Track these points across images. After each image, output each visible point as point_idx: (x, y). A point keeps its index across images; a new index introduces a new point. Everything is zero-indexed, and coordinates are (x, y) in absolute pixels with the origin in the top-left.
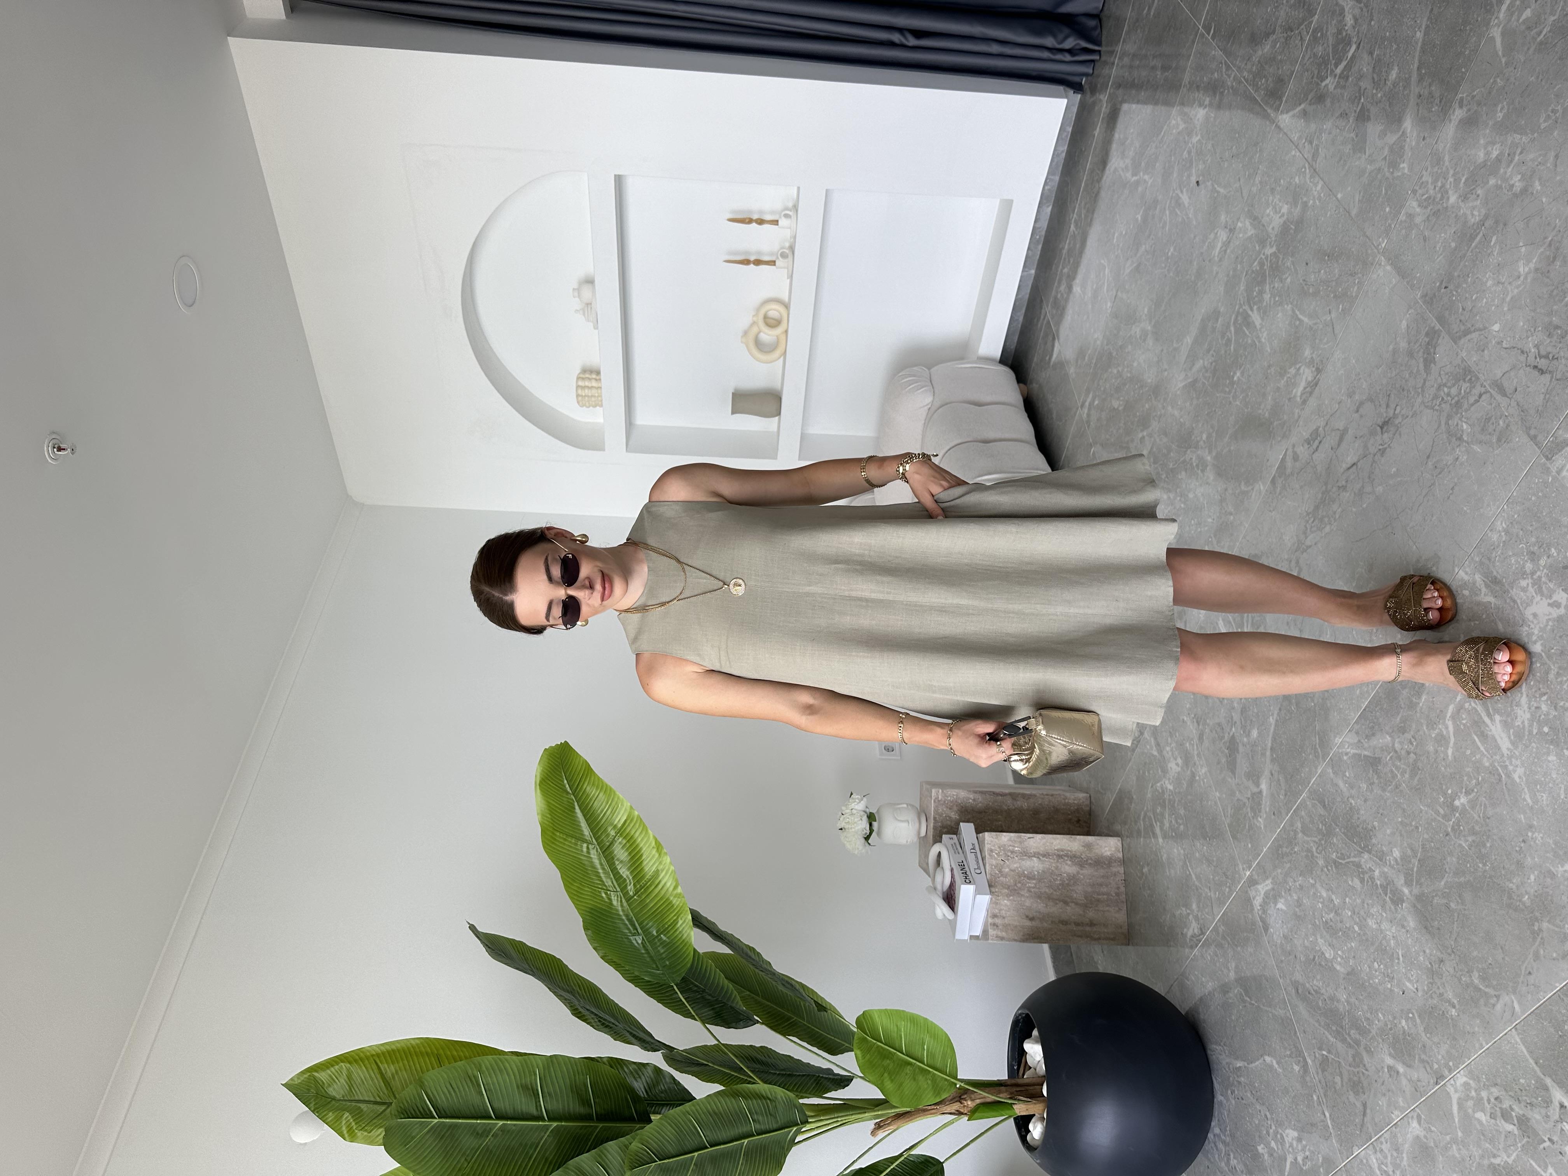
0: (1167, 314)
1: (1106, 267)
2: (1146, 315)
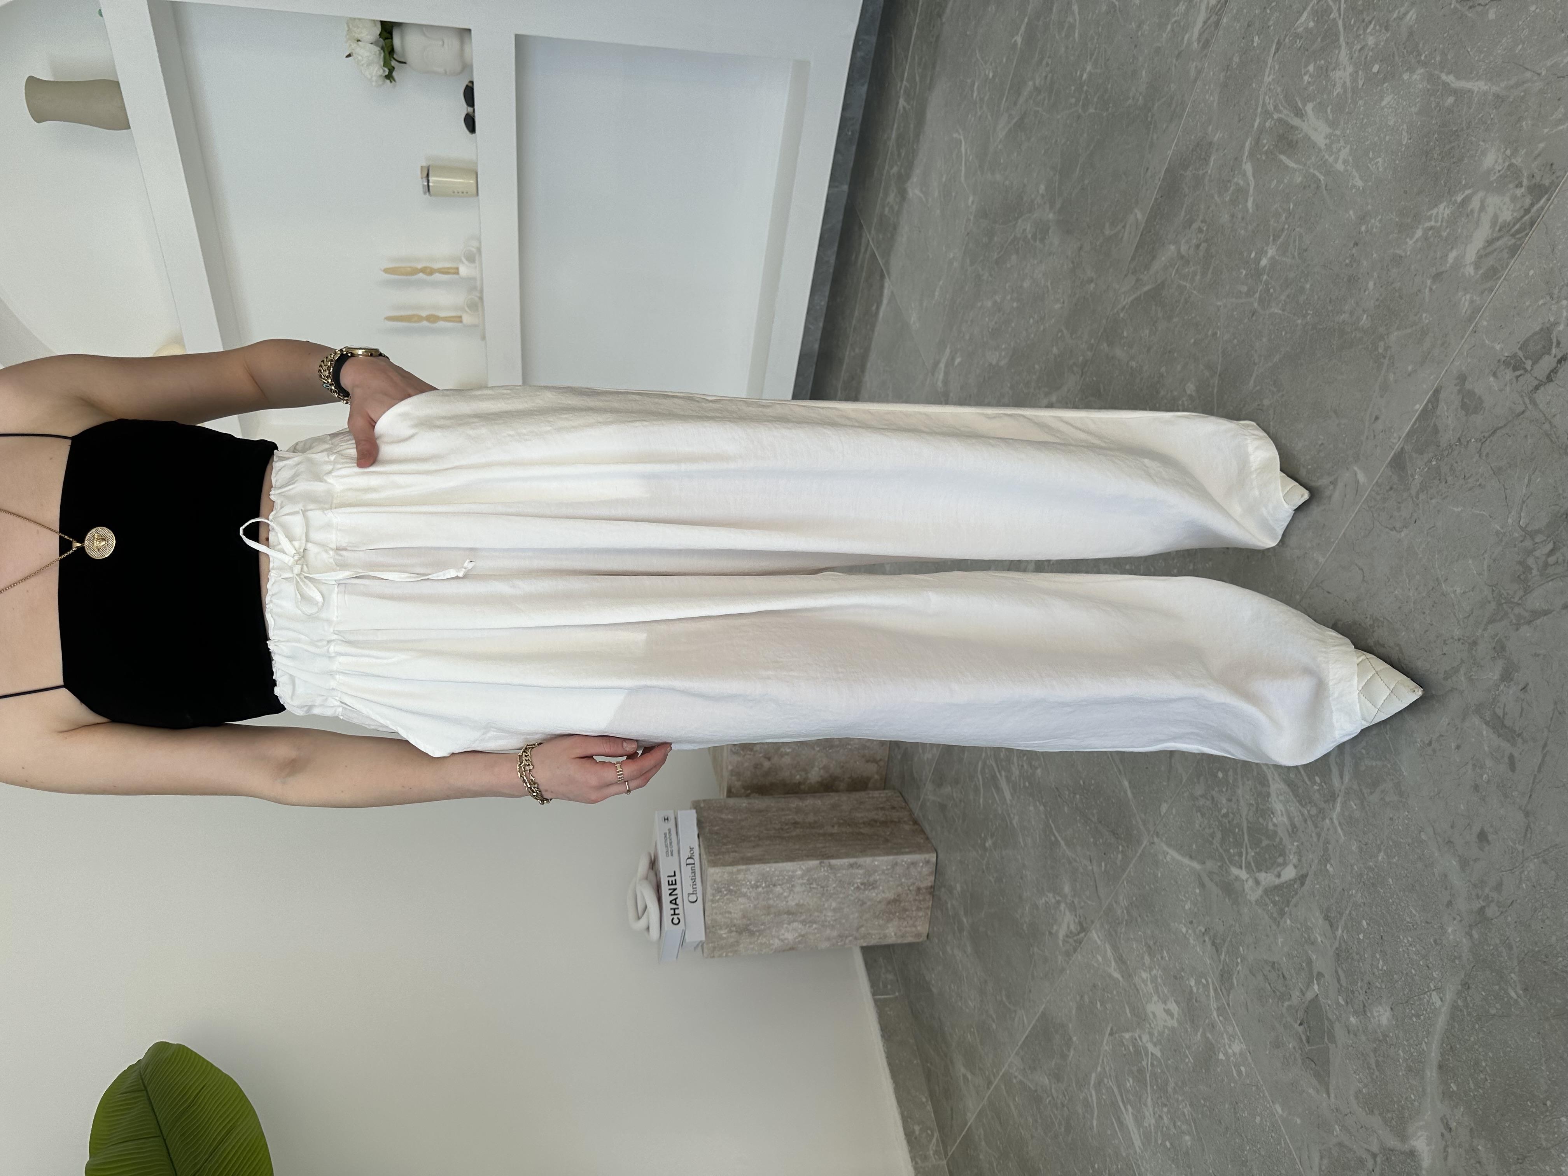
0: (1086, 182)
1: (961, 142)
2: (1043, 196)
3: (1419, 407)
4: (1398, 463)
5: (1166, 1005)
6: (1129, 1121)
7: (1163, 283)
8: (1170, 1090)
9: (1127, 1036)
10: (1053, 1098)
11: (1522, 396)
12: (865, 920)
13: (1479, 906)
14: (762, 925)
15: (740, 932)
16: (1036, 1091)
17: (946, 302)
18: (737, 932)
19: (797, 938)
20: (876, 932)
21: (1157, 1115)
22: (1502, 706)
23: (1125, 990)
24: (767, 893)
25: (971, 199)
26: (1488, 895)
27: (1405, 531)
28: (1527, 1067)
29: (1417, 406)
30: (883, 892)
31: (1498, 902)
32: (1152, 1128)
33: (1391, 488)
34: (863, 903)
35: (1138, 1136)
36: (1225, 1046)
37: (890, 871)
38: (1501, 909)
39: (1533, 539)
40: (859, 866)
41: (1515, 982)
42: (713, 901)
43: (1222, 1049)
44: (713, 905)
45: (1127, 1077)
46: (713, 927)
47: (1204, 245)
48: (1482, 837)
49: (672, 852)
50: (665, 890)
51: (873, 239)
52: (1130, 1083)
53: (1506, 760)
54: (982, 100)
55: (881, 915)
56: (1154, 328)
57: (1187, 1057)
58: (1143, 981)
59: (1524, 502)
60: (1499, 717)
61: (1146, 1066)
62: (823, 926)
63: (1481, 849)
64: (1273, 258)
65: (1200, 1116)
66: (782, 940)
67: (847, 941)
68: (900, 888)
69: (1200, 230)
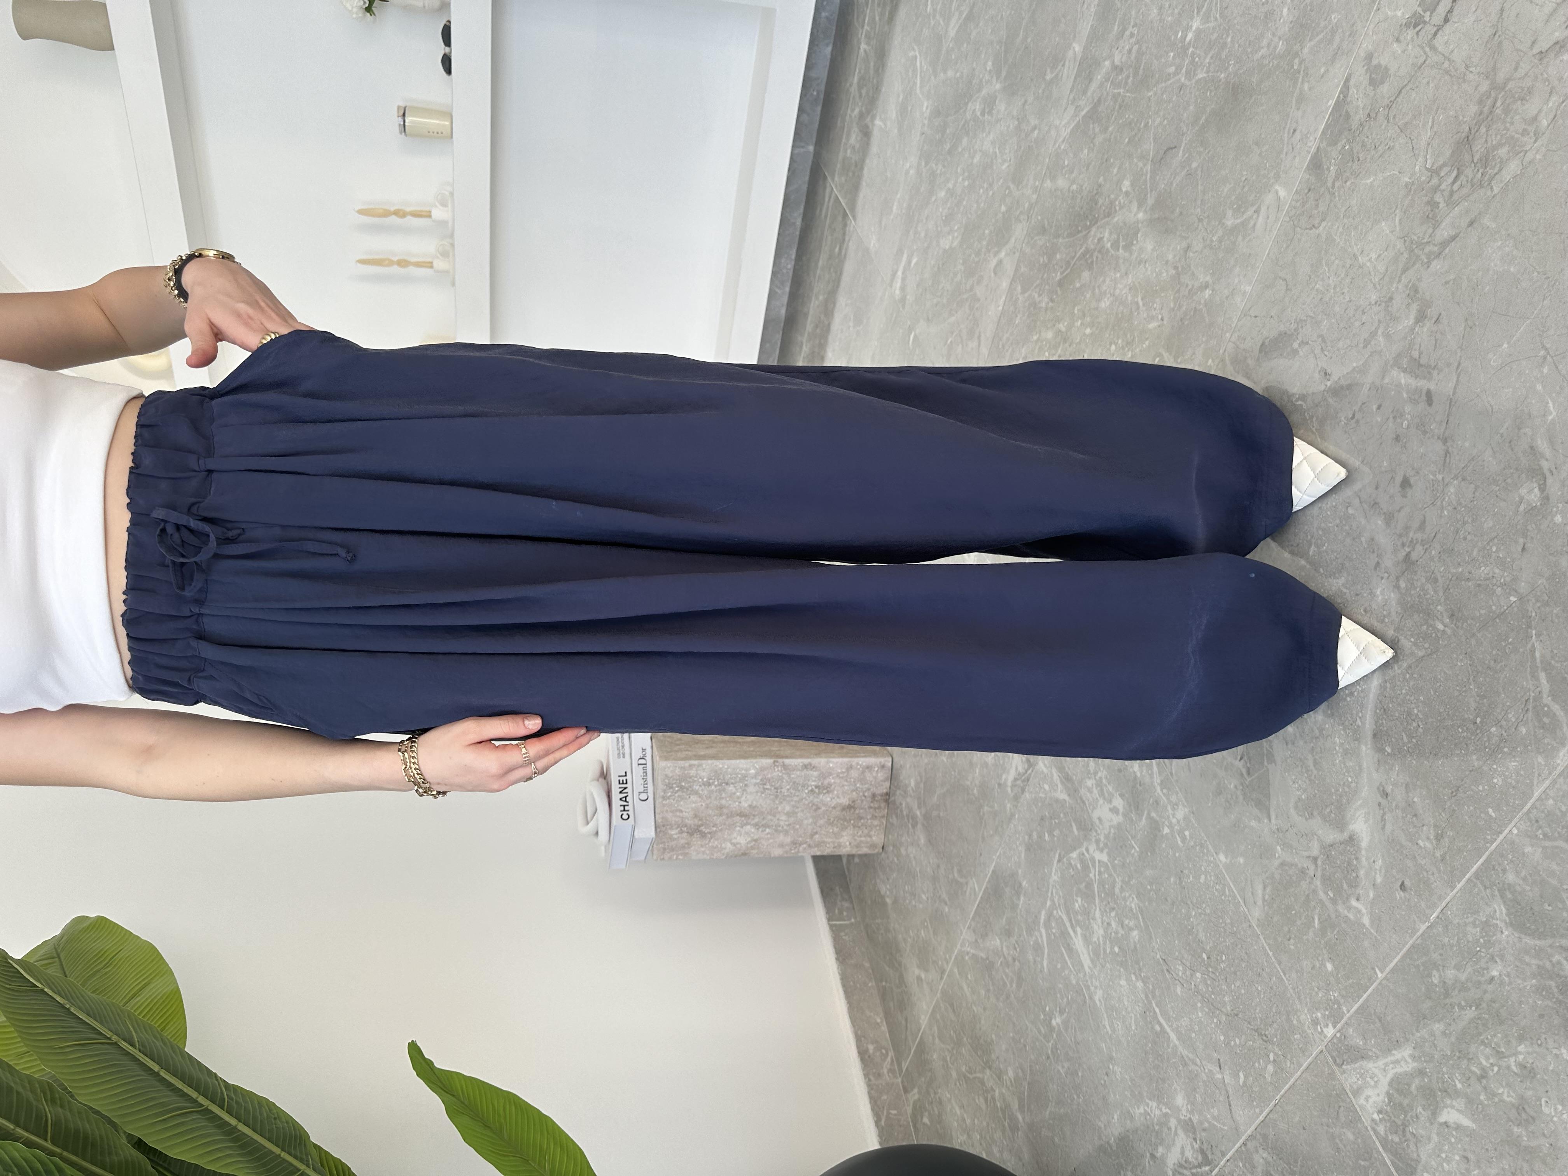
1: (916, 57)
2: (990, 71)
3: (1332, 103)
4: (1316, 165)
5: (1110, 802)
6: (1078, 943)
7: (1099, 100)
8: (1117, 890)
9: (1074, 855)
10: (1005, 957)
11: (1423, 48)
12: (820, 827)
13: (1404, 554)
14: (713, 826)
15: (691, 834)
16: (988, 958)
17: (904, 211)
18: (688, 832)
19: (747, 843)
20: (830, 840)
21: (1105, 924)
22: (1418, 348)
23: (1072, 808)
24: (720, 791)
25: (925, 104)
26: (1412, 539)
27: (1324, 224)
28: (1456, 694)
29: (1331, 102)
30: (838, 797)
31: (1422, 541)
32: (1101, 939)
33: (1309, 190)
34: (818, 808)
35: (1086, 955)
36: (1168, 817)
37: (845, 774)
38: (1426, 546)
39: (1439, 175)
40: (814, 767)
41: (1441, 613)
42: (664, 798)
43: (1166, 823)
44: (664, 802)
45: (1075, 898)
46: (664, 826)
47: (1136, 47)
48: (1406, 484)
49: (624, 755)
50: (616, 789)
51: (836, 186)
52: (1078, 903)
53: (1424, 397)
54: (935, 10)
55: (835, 822)
56: (1092, 145)
57: (1133, 847)
58: (1090, 791)
59: (1429, 144)
60: (1416, 360)
61: (1093, 878)
62: (776, 831)
63: (1404, 496)
64: (1198, 28)
65: (1147, 903)
66: (735, 845)
67: (801, 849)
68: (854, 793)
69: (1132, 35)
